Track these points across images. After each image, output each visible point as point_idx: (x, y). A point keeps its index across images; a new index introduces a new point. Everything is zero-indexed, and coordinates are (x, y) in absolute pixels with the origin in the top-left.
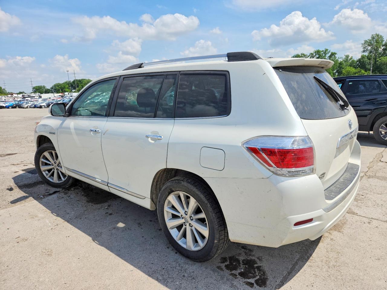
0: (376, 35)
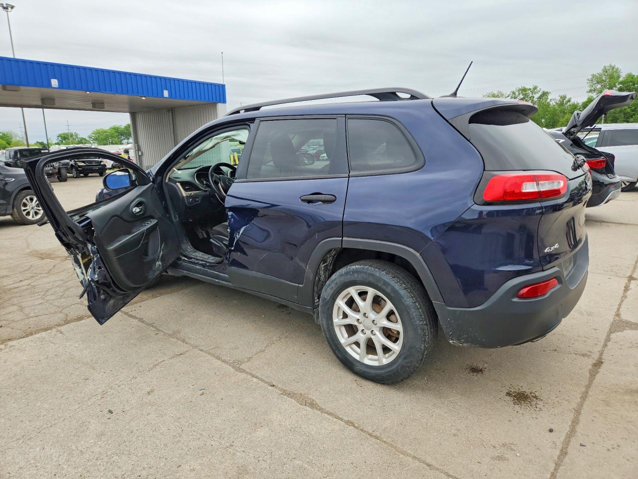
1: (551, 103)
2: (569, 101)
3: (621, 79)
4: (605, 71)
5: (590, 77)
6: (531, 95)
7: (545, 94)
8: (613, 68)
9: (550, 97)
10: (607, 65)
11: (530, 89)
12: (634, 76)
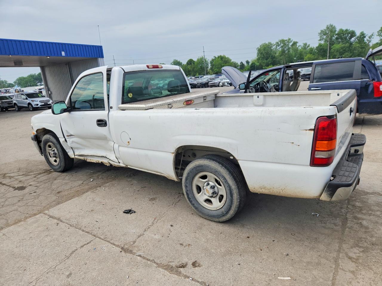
0: (331, 25)
1: (299, 48)
2: (309, 46)
3: (337, 32)
4: (328, 28)
5: (320, 32)
6: (287, 44)
7: (295, 43)
8: (332, 26)
9: (298, 45)
10: (329, 24)
11: (286, 40)
12: (343, 30)
